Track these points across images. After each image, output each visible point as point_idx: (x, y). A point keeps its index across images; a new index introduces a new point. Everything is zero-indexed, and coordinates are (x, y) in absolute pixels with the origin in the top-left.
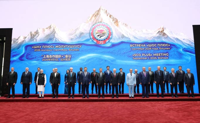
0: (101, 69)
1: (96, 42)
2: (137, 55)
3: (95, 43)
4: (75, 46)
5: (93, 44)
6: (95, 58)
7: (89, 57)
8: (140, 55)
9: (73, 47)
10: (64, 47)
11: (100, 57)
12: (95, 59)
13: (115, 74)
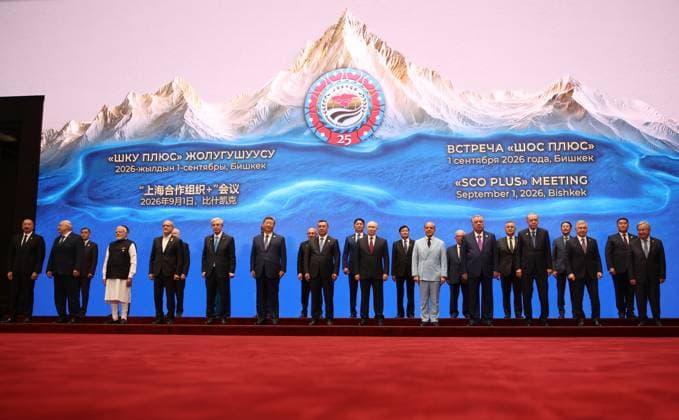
0: (324, 223)
1: (326, 139)
2: (473, 182)
3: (323, 141)
4: (253, 155)
5: (316, 144)
6: (320, 193)
7: (300, 190)
8: (481, 182)
9: (246, 155)
10: (213, 156)
11: (340, 189)
12: (322, 197)
13: (374, 241)
